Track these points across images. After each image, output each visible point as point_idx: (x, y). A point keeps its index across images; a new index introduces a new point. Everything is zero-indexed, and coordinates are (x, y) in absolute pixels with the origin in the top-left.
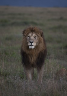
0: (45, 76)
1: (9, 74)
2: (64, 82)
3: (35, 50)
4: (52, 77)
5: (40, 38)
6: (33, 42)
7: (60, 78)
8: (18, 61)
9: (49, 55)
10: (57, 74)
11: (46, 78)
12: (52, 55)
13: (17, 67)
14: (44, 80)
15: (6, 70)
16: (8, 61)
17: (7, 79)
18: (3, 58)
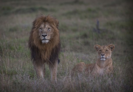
0: (60, 73)
1: (16, 73)
2: (83, 79)
3: (49, 45)
4: (68, 74)
5: (55, 30)
6: (46, 35)
7: (79, 74)
8: (26, 56)
9: (64, 47)
10: (74, 69)
11: (61, 75)
12: (68, 47)
13: (26, 64)
14: (59, 78)
15: (12, 69)
16: (13, 57)
17: (14, 79)
18: (8, 53)
